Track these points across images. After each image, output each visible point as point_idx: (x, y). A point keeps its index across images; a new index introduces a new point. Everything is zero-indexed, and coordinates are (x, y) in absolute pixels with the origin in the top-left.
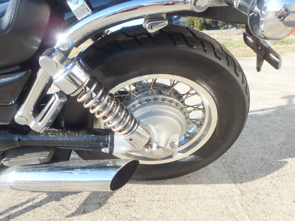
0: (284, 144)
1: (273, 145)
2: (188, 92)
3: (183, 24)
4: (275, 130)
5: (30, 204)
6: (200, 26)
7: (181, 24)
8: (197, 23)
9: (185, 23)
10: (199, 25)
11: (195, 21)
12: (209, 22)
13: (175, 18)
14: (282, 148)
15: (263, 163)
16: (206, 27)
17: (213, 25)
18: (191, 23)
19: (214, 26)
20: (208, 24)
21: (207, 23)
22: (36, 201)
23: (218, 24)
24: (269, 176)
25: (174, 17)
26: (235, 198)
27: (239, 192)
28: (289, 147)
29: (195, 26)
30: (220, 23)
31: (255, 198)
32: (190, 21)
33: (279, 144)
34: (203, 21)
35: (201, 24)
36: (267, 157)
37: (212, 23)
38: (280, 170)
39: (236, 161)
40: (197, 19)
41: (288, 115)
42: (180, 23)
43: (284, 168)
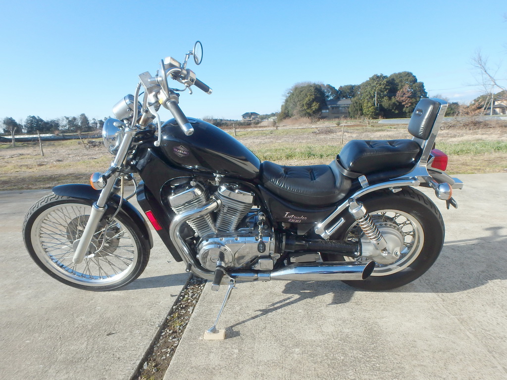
0: (483, 272)
1: (473, 273)
2: (405, 222)
3: (344, 108)
4: (477, 262)
5: (288, 301)
6: (372, 113)
7: (340, 108)
8: (368, 108)
9: (348, 107)
10: (371, 110)
11: (365, 105)
12: (388, 105)
13: (331, 100)
14: (480, 274)
15: (462, 284)
16: (383, 113)
17: (395, 110)
18: (358, 108)
19: (397, 112)
20: (386, 109)
21: (384, 108)
22: (291, 300)
23: (404, 109)
24: (465, 291)
25: (329, 99)
26: (438, 302)
27: (441, 300)
28: (487, 274)
29: (364, 112)
30: (407, 107)
31: (454, 303)
32: (355, 105)
33: (478, 272)
34: (377, 104)
35: (374, 109)
36: (465, 280)
37: (393, 108)
38: (476, 288)
39: (438, 282)
40: (368, 102)
41: (492, 249)
42: (338, 107)
43: (479, 288)
